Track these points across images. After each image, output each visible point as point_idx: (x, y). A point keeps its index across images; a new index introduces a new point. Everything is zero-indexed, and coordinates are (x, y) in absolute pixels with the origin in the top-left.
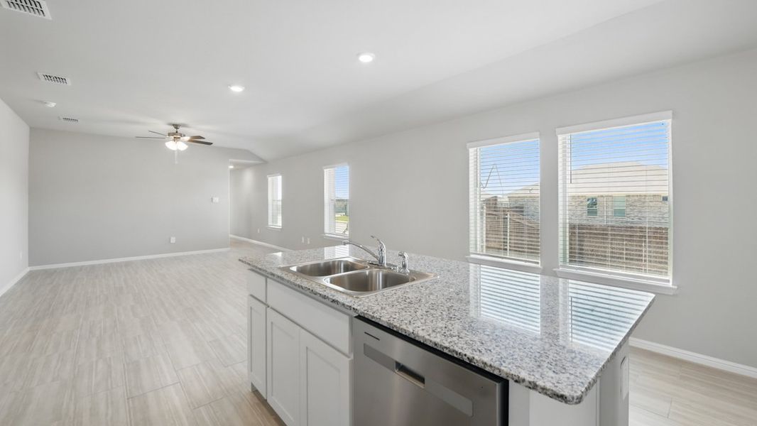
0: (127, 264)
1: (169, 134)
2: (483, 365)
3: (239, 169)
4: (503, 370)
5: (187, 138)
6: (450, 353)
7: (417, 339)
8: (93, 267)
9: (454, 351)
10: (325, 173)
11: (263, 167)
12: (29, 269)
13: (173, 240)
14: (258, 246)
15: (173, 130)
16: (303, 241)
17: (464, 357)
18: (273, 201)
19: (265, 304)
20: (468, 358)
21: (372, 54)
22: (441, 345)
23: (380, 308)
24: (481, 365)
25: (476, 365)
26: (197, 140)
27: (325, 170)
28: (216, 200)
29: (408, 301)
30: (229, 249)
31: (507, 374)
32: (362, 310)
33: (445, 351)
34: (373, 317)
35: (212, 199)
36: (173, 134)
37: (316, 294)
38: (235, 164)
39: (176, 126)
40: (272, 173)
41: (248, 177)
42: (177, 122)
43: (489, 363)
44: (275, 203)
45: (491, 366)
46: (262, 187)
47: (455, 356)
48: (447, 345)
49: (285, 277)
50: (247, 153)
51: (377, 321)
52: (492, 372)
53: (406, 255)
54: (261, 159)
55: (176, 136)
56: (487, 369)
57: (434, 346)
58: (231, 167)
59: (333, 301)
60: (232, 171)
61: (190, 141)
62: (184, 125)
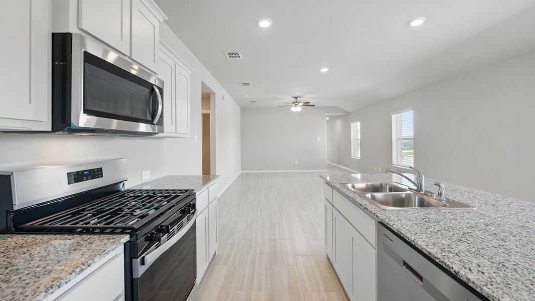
0: (276, 174)
1: (293, 103)
2: (467, 280)
3: (333, 119)
4: (485, 290)
5: (301, 104)
6: (440, 263)
7: (416, 246)
8: (263, 173)
9: (443, 262)
10: (393, 118)
11: (347, 117)
12: (241, 172)
13: (296, 163)
14: (344, 170)
15: (294, 100)
16: (376, 169)
17: (451, 269)
18: (355, 140)
19: (332, 204)
20: (454, 271)
21: (423, 18)
22: (434, 255)
23: (397, 219)
24: (465, 280)
25: (461, 278)
26: (306, 104)
27: (393, 116)
28: (319, 139)
29: (427, 220)
30: (326, 170)
31: (488, 294)
32: (382, 218)
33: (437, 260)
34: (388, 224)
35: (316, 139)
36: (295, 103)
37: (356, 202)
38: (330, 117)
39: (296, 98)
40: (355, 121)
41: (339, 124)
42: (296, 95)
43: (472, 280)
44: (356, 141)
45: (473, 283)
46: (347, 131)
47: (444, 266)
48: (439, 256)
49: (341, 189)
50: (336, 109)
51: (390, 227)
52: (474, 288)
53: (443, 186)
54: (347, 112)
55: (296, 103)
56: (470, 284)
57: (428, 254)
58: (328, 118)
59: (365, 208)
60: (327, 121)
61: (303, 105)
62: (300, 97)
